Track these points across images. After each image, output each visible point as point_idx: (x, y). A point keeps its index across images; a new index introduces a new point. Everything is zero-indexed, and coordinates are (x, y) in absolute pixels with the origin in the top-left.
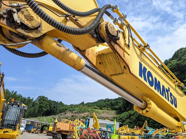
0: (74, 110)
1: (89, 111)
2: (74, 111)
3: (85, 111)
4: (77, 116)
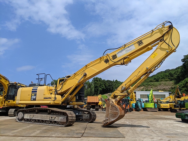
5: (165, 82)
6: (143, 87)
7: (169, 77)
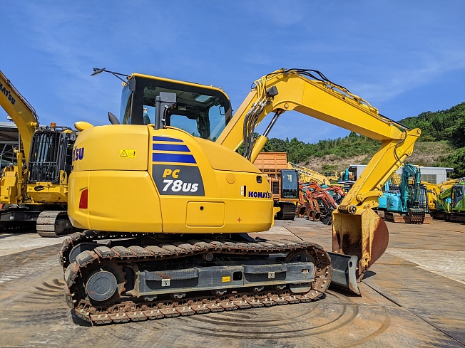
0: (328, 154)
1: (368, 152)
2: (327, 156)
3: (358, 152)
4: (336, 166)
5: (423, 143)
6: (364, 157)
7: (431, 130)
